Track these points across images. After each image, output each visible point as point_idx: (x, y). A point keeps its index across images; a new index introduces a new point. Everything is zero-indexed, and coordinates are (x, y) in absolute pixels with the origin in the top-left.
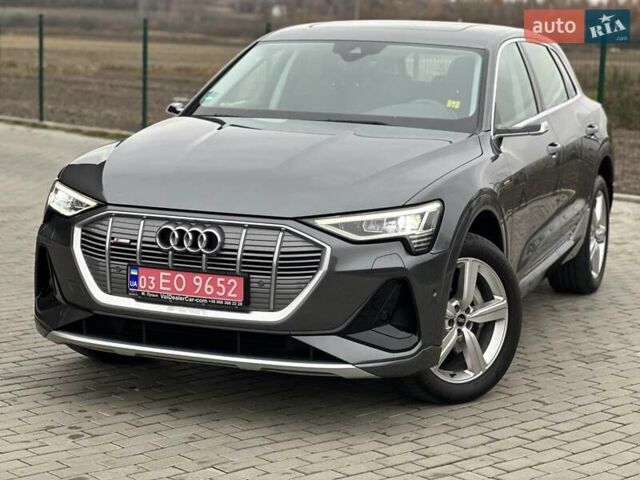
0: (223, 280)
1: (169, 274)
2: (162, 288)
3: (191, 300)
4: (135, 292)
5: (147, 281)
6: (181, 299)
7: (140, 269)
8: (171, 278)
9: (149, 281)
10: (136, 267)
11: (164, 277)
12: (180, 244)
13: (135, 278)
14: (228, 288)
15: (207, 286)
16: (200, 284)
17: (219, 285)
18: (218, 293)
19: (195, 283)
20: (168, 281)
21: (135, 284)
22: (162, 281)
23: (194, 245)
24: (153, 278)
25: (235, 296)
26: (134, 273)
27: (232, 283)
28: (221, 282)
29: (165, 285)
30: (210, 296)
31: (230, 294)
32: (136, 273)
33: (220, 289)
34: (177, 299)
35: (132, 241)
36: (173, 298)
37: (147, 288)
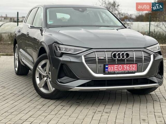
0: (132, 65)
1: (117, 66)
2: (115, 70)
3: (123, 72)
4: (108, 72)
5: (110, 68)
6: (121, 72)
7: (109, 65)
8: (118, 67)
9: (111, 68)
10: (107, 65)
11: (116, 67)
12: (119, 57)
13: (107, 68)
14: (133, 67)
15: (128, 68)
16: (126, 67)
17: (131, 67)
18: (130, 69)
19: (124, 67)
20: (117, 68)
21: (107, 70)
22: (115, 68)
23: (123, 57)
24: (113, 67)
25: (135, 69)
26: (107, 66)
27: (134, 66)
28: (131, 66)
29: (116, 69)
30: (128, 70)
31: (133, 69)
32: (107, 67)
33: (131, 68)
34: (120, 72)
35: (104, 58)
36: (119, 72)
37: (111, 70)
